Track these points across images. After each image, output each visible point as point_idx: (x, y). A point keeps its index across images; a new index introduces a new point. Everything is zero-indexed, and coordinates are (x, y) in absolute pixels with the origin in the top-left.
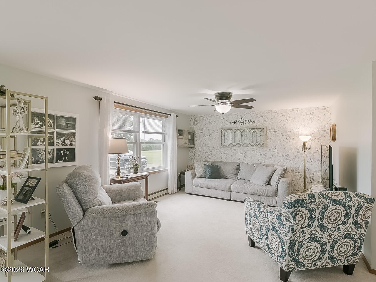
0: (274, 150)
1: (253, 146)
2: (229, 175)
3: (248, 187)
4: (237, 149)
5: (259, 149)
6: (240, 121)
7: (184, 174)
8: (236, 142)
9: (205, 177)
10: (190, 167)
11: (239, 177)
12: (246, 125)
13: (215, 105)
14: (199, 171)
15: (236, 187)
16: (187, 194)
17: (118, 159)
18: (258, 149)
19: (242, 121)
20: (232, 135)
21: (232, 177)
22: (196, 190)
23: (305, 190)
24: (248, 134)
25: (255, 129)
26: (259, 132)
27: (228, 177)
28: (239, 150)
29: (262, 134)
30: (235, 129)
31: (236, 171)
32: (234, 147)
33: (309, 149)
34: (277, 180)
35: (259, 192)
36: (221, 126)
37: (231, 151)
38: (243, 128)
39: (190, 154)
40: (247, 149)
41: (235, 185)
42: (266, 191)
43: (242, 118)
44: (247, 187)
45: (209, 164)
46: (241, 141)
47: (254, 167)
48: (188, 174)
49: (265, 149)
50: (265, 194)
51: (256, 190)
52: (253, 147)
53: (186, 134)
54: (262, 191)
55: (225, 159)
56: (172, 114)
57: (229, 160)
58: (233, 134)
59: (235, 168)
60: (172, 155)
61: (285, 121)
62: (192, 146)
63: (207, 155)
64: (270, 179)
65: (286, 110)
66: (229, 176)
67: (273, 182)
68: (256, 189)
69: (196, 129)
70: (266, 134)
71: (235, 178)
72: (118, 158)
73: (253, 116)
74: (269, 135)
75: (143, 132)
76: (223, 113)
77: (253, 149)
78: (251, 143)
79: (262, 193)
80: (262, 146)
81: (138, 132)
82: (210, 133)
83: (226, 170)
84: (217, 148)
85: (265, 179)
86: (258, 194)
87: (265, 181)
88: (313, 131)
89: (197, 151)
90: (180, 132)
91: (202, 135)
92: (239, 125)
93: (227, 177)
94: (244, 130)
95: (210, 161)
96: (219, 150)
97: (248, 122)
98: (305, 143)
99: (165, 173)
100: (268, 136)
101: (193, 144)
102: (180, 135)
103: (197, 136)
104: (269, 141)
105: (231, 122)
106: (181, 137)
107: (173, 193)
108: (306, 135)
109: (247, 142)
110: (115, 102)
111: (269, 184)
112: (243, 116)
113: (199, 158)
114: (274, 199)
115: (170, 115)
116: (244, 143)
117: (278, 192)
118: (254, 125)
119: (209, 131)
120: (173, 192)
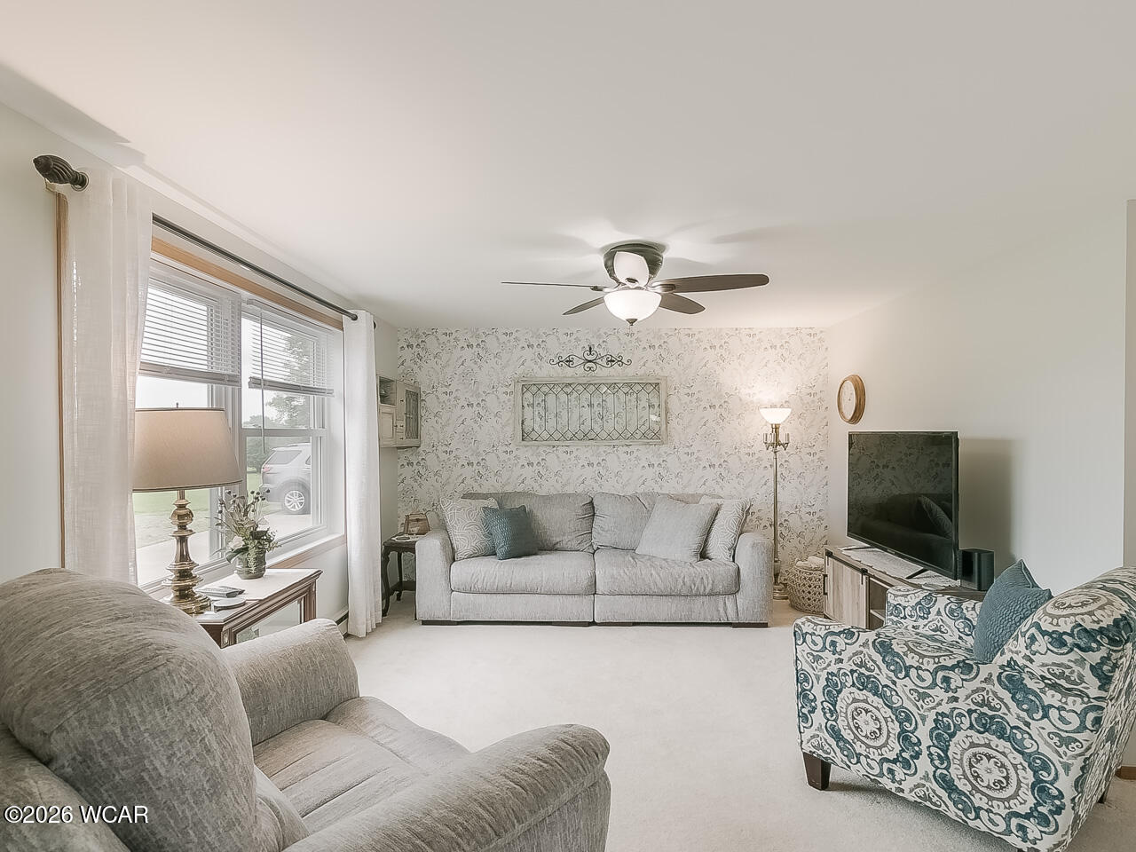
0: (687, 450)
1: (626, 437)
2: (566, 538)
3: (654, 572)
4: (574, 449)
5: (644, 446)
6: (585, 355)
7: (411, 548)
8: (574, 427)
9: (492, 553)
10: (418, 520)
11: (597, 540)
12: (604, 372)
13: (606, 290)
14: (466, 535)
15: (612, 577)
16: (425, 623)
17: (180, 517)
18: (640, 447)
19: (590, 358)
20: (560, 403)
21: (574, 544)
22: (462, 605)
23: (776, 561)
24: (610, 399)
25: (630, 385)
26: (643, 396)
27: (563, 545)
28: (584, 452)
29: (655, 401)
30: (570, 385)
31: (585, 524)
32: (567, 443)
33: (785, 445)
34: (729, 541)
35: (688, 584)
36: (519, 371)
37: (557, 455)
38: (596, 382)
39: (400, 471)
40: (604, 448)
41: (607, 570)
42: (707, 578)
43: (590, 348)
44: (651, 574)
45: (492, 503)
46: (588, 423)
47: (642, 506)
48: (428, 551)
49: (664, 448)
50: (705, 587)
51: (680, 580)
52: (628, 442)
53: (400, 395)
54: (698, 582)
55: (536, 487)
56: (361, 314)
57: (548, 487)
58: (562, 401)
59: (580, 512)
60: (364, 481)
61: (718, 364)
62: (414, 442)
63: (468, 472)
64: (706, 540)
65: (721, 329)
66: (567, 540)
67: (717, 547)
68: (680, 577)
69: (424, 377)
70: (666, 403)
71: (585, 545)
72: (182, 512)
73: (625, 343)
74: (674, 404)
75: (256, 383)
76: (632, 321)
77: (626, 449)
78: (620, 428)
79: (697, 588)
80: (654, 436)
81: (234, 380)
82: (478, 395)
83: (555, 521)
84: (505, 448)
85: (694, 541)
86: (684, 591)
87: (696, 546)
88: (788, 393)
89: (431, 460)
90: (385, 389)
91: (449, 400)
92: (580, 370)
93: (558, 546)
94: (598, 386)
95: (491, 495)
96: (514, 454)
97: (612, 361)
98: (776, 428)
99: (334, 555)
100: (669, 406)
101: (417, 435)
102: (384, 398)
103: (430, 402)
104: (673, 424)
105: (556, 360)
106: (386, 408)
107: (370, 630)
108: (771, 407)
109: (609, 427)
110: (156, 219)
111: (703, 555)
112: (595, 342)
113: (438, 485)
114: (730, 602)
115: (355, 318)
116: (597, 429)
117: (741, 577)
118: (629, 372)
119: (478, 389)
120: (370, 626)
